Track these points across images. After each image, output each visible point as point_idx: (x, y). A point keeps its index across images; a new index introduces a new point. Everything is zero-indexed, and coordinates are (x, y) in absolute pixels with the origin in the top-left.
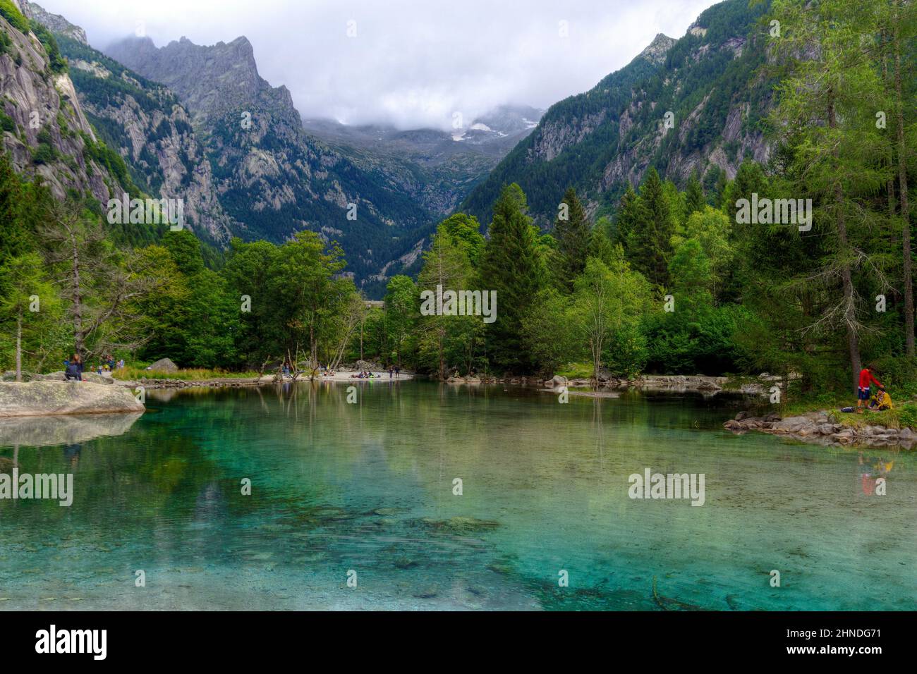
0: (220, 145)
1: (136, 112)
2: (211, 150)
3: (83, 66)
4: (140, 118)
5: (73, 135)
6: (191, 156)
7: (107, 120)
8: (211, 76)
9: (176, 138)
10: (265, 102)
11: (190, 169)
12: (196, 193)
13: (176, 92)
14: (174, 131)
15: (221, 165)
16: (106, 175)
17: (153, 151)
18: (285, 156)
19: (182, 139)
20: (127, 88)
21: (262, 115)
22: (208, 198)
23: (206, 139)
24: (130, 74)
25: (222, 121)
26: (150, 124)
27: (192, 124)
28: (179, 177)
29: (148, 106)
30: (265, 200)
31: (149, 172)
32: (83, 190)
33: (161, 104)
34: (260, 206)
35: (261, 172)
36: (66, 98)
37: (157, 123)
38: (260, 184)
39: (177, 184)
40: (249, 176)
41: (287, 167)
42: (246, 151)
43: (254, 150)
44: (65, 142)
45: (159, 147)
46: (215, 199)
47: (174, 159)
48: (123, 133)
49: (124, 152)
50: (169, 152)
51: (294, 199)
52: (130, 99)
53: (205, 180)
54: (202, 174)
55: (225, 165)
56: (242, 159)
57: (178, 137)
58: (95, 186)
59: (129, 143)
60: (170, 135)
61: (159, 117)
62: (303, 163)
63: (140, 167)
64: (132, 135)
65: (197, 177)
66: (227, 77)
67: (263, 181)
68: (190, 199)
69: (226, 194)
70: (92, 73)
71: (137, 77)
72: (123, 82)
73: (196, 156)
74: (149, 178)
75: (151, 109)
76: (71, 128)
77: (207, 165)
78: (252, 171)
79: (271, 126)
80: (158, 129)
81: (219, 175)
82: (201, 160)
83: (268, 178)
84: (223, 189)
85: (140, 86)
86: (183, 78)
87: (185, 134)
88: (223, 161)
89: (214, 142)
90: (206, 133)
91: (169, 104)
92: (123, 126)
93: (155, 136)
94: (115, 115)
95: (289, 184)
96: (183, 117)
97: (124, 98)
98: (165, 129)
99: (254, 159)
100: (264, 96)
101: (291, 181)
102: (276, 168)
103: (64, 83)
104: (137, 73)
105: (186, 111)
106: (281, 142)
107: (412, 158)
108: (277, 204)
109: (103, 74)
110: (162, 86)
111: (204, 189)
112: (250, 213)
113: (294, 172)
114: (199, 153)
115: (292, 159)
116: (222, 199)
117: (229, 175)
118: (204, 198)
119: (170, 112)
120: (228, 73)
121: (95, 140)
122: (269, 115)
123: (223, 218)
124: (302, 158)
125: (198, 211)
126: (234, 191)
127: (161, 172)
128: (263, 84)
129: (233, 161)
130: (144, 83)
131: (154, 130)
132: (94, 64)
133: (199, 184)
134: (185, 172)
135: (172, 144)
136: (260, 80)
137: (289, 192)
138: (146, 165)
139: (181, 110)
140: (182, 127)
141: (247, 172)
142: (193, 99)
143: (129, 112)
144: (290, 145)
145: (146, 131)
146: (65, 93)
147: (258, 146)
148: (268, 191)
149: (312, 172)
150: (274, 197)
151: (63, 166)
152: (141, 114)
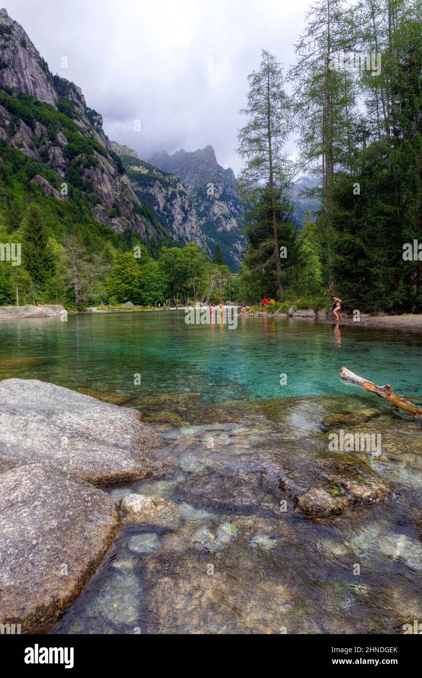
0: (200, 201)
1: (160, 188)
2: (196, 204)
3: (136, 169)
4: (162, 191)
5: (128, 203)
6: (186, 208)
7: (148, 193)
8: (195, 167)
9: (179, 199)
10: (221, 177)
11: (186, 214)
12: (189, 225)
13: (179, 177)
14: (178, 196)
15: (201, 210)
16: (145, 220)
17: (169, 207)
18: (231, 203)
19: (182, 200)
20: (156, 177)
21: (220, 184)
22: (195, 227)
23: (194, 198)
24: (158, 170)
25: (201, 188)
26: (167, 194)
27: (187, 192)
28: (181, 218)
29: (166, 185)
30: (222, 226)
31: (167, 217)
32: (133, 228)
33: (171, 183)
34: (220, 229)
35: (220, 212)
36: (126, 185)
37: (170, 193)
38: (219, 218)
39: (180, 222)
40: (215, 215)
41: (233, 209)
42: (212, 203)
43: (217, 202)
44: (124, 207)
45: (171, 205)
46: (199, 227)
47: (178, 210)
48: (155, 199)
49: (156, 208)
50: (176, 206)
51: (236, 225)
52: (157, 182)
53: (193, 219)
54: (192, 216)
55: (203, 210)
56: (210, 207)
57: (180, 199)
58: (139, 226)
59: (158, 204)
60: (176, 198)
61: (171, 190)
62: (240, 206)
63: (163, 215)
64: (159, 199)
65: (190, 218)
66: (202, 167)
67: (221, 217)
68: (186, 228)
69: (204, 225)
70: (140, 171)
71: (160, 171)
72: (154, 174)
73: (189, 207)
74: (167, 220)
75: (168, 186)
76: (127, 199)
77: (194, 211)
78: (216, 213)
79: (224, 189)
80: (171, 196)
81: (200, 215)
82: (191, 209)
83: (224, 215)
84: (202, 222)
85: (162, 176)
86: (182, 169)
87: (183, 198)
88: (203, 208)
89: (197, 200)
90: (194, 195)
91: (175, 183)
92: (155, 196)
93: (169, 199)
94: (151, 192)
95: (234, 217)
96: (182, 188)
97: (154, 182)
98: (174, 196)
99: (217, 206)
100: (220, 174)
101: (235, 216)
102: (227, 210)
103: (125, 178)
104: (161, 169)
105: (183, 186)
106: (229, 196)
107: (296, 199)
108: (229, 228)
109: (145, 172)
110: (172, 175)
111: (193, 223)
112: (216, 233)
113: (236, 211)
114: (190, 206)
115: (235, 205)
116: (201, 227)
117: (205, 215)
118: (193, 227)
119: (175, 187)
120: (203, 164)
121: (139, 204)
122: (223, 184)
123: (202, 237)
124: (239, 204)
125: (191, 234)
126: (208, 223)
127: (173, 216)
128: (220, 168)
129: (207, 208)
130: (164, 174)
131: (169, 196)
132: (141, 167)
133: (191, 221)
134: (184, 215)
135: (178, 202)
136: (218, 166)
137: (234, 222)
138: (166, 214)
139: (181, 185)
140: (182, 194)
141: (213, 213)
142: (187, 179)
143: (157, 189)
144: (234, 198)
145: (165, 197)
146: (125, 183)
147: (218, 200)
148: (224, 222)
149: (245, 211)
150: (226, 224)
151: (124, 218)
152: (163, 189)
